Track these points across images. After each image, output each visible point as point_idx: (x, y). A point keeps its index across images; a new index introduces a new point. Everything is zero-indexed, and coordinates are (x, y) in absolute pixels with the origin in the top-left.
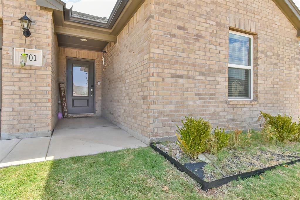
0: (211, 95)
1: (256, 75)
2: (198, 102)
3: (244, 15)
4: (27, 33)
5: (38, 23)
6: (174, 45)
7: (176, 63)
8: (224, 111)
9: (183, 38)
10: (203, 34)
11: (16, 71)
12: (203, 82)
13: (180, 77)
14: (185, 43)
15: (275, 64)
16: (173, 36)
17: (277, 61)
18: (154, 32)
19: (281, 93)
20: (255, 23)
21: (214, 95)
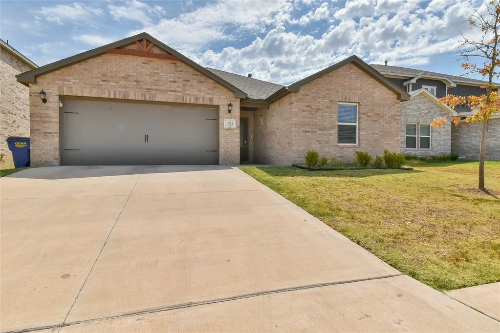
0: (326, 141)
1: (359, 129)
2: (318, 145)
3: (349, 92)
4: (230, 111)
5: (234, 106)
6: (304, 115)
7: (305, 124)
8: (335, 151)
9: (309, 111)
10: (321, 108)
11: (225, 131)
12: (321, 134)
13: (308, 132)
14: (311, 114)
15: (376, 121)
16: (304, 111)
17: (378, 119)
18: (294, 110)
19: (381, 140)
20: (357, 96)
21: (328, 141)
